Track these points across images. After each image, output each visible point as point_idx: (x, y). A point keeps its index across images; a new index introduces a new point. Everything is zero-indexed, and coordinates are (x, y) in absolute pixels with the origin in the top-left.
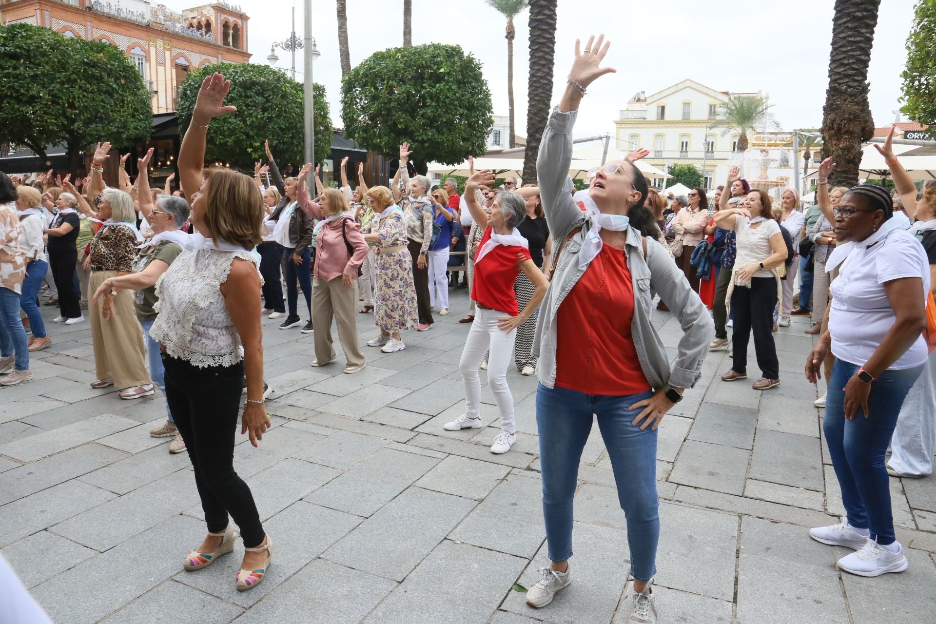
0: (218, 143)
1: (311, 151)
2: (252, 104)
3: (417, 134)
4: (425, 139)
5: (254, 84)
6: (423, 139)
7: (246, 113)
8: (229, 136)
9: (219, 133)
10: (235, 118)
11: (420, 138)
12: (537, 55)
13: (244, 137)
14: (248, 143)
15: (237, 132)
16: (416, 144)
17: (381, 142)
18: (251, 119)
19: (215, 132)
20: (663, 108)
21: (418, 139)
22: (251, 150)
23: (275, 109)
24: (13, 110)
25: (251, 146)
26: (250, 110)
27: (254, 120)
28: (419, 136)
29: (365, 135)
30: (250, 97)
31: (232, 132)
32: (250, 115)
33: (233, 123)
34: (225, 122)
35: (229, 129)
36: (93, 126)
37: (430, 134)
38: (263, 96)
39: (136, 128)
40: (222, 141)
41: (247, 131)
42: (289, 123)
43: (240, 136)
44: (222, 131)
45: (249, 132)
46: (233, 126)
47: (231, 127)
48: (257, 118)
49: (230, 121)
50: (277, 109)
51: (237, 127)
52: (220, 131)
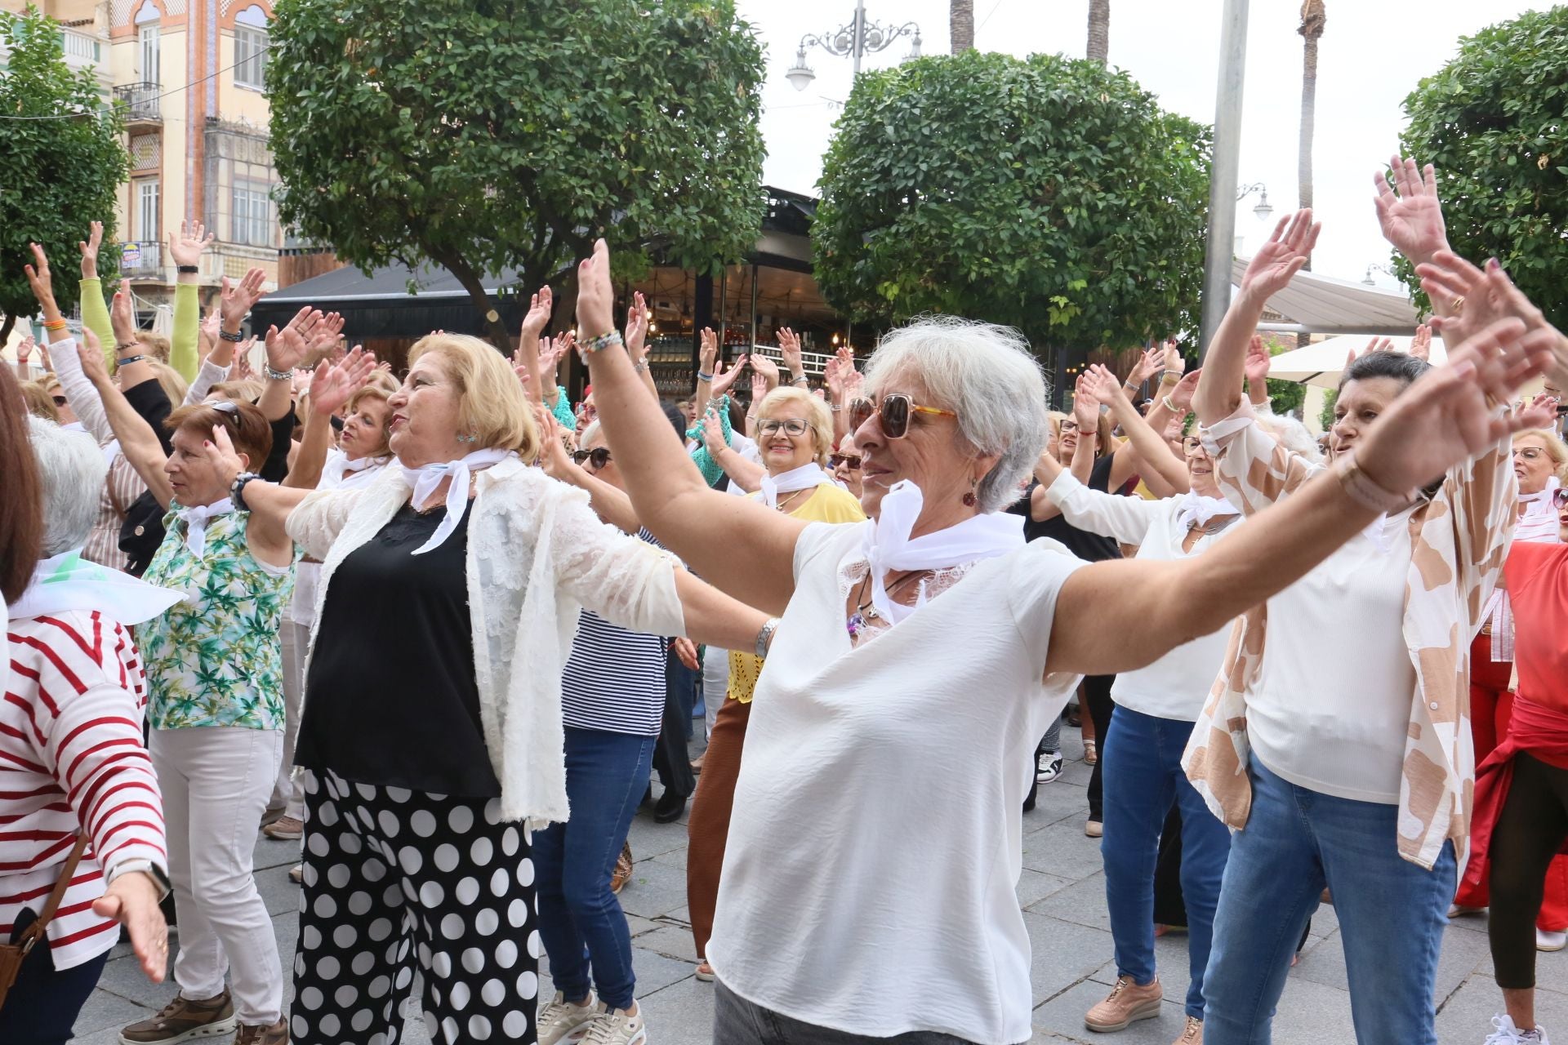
0: (973, 276)
2: (1078, 168)
5: (1084, 110)
7: (1065, 193)
8: (1012, 258)
9: (981, 247)
10: (1032, 207)
13: (1051, 262)
14: (1058, 279)
15: (1036, 246)
18: (1077, 213)
19: (970, 245)
22: (1065, 300)
23: (1135, 185)
25: (1064, 289)
26: (1073, 184)
27: (1085, 213)
30: (1071, 147)
31: (1020, 247)
32: (1075, 200)
33: (1030, 221)
34: (1000, 219)
35: (1014, 235)
38: (1102, 146)
40: (987, 272)
41: (1062, 245)
42: (1166, 228)
43: (1043, 258)
44: (990, 243)
45: (1066, 249)
46: (1028, 228)
47: (1021, 233)
48: (1092, 209)
49: (1019, 216)
50: (1142, 186)
51: (1037, 233)
52: (985, 240)
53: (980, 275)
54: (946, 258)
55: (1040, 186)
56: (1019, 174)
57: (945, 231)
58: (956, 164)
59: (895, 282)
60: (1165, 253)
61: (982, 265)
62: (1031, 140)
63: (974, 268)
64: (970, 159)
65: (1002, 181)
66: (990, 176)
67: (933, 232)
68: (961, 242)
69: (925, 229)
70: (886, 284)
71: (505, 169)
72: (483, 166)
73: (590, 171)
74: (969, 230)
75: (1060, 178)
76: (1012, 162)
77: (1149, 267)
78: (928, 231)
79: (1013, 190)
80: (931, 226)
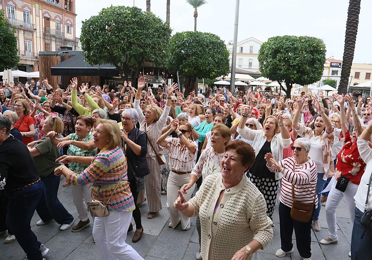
8: (207, 66)
12: (351, 46)
19: (201, 64)
20: (242, 48)
33: (210, 60)
34: (206, 60)
46: (210, 62)
52: (203, 63)
53: (202, 69)
54: (197, 66)
55: (212, 55)
56: (209, 53)
57: (197, 61)
58: (199, 51)
59: (187, 69)
62: (210, 47)
65: (206, 54)
66: (204, 53)
70: (185, 69)
75: (214, 54)
79: (208, 55)
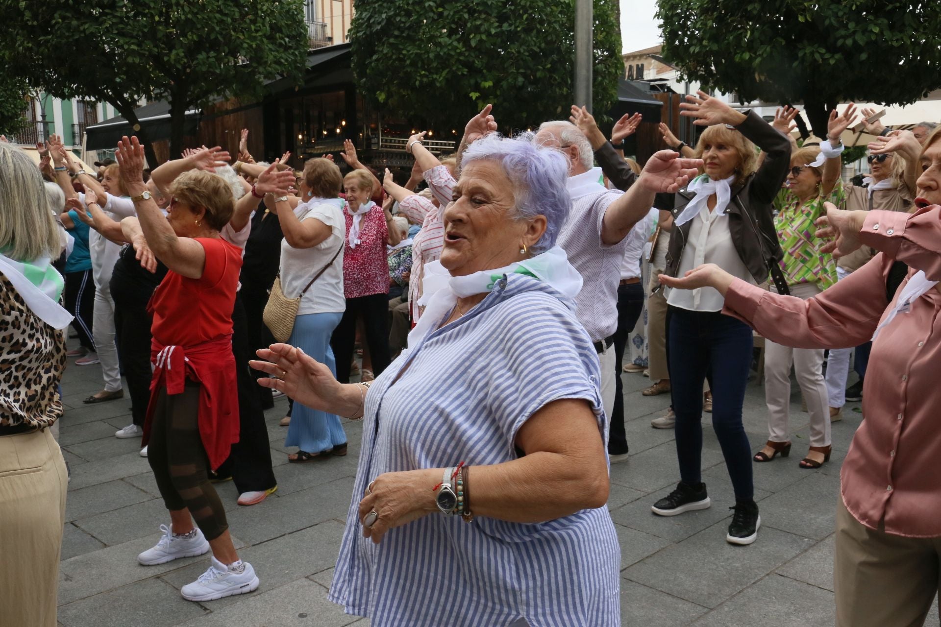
0: (417, 83)
1: (588, 95)
2: (480, 8)
3: (843, 32)
4: (861, 43)
6: (855, 42)
7: (469, 25)
8: (438, 71)
9: (420, 64)
10: (449, 36)
11: (849, 42)
13: (465, 71)
14: (472, 81)
15: (453, 61)
16: (837, 56)
17: (751, 59)
18: (478, 37)
19: (413, 64)
21: (844, 44)
22: (477, 94)
23: (521, 16)
24: (68, 31)
25: (477, 88)
26: (475, 19)
27: (484, 37)
28: (845, 37)
29: (715, 47)
31: (444, 62)
32: (477, 30)
33: (446, 46)
35: (438, 56)
36: (202, 56)
37: (876, 30)
39: (278, 62)
40: (425, 80)
41: (471, 59)
42: (547, 43)
43: (458, 69)
44: (426, 62)
45: (474, 62)
46: (446, 50)
47: (442, 54)
48: (489, 34)
49: (440, 43)
50: (525, 17)
51: (452, 53)
52: (423, 61)
53: (421, 82)
54: (404, 73)
55: (453, 22)
56: (440, 15)
57: (400, 56)
59: (382, 91)
60: (550, 59)
61: (421, 76)
63: (418, 78)
64: (410, 8)
67: (394, 57)
68: (408, 62)
69: (389, 55)
70: (378, 92)
71: (83, 35)
72: (71, 34)
73: (135, 33)
74: (412, 54)
76: (437, 8)
77: (539, 70)
78: (391, 56)
79: (437, 26)
80: (393, 54)
